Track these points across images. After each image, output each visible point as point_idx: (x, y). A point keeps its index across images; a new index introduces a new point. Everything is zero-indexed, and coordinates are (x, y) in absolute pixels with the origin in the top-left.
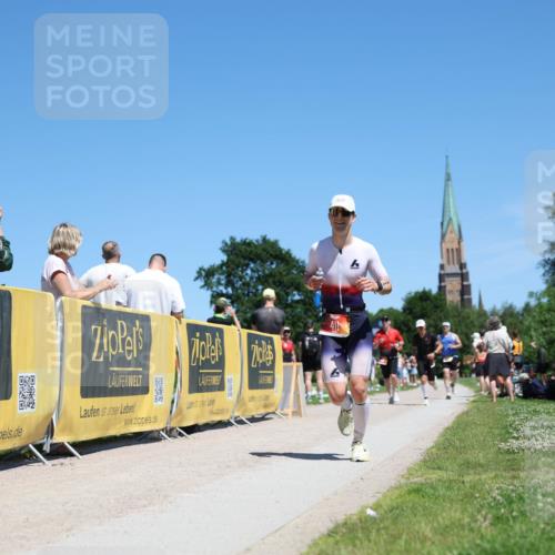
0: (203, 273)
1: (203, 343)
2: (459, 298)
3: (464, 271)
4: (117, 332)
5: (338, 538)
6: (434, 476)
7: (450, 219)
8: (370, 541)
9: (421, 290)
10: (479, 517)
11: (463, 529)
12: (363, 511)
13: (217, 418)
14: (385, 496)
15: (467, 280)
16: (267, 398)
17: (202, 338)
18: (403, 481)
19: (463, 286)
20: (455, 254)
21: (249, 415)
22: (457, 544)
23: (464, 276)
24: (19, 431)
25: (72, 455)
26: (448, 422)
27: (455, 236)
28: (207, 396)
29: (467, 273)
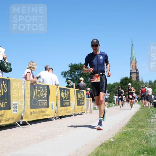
0: (64, 73)
1: (64, 93)
2: (136, 79)
3: (137, 72)
4: (40, 90)
5: (103, 147)
6: (130, 129)
7: (133, 57)
8: (112, 148)
9: (125, 77)
10: (142, 141)
11: (138, 144)
12: (110, 140)
13: (68, 114)
14: (116, 135)
15: (138, 74)
16: (82, 108)
17: (64, 92)
18: (121, 131)
19: (137, 76)
20: (135, 67)
21: (77, 113)
22: (136, 149)
23: (137, 73)
24: (13, 118)
25: (28, 125)
26: (133, 114)
27: (135, 62)
28: (65, 108)
29: (138, 72)
